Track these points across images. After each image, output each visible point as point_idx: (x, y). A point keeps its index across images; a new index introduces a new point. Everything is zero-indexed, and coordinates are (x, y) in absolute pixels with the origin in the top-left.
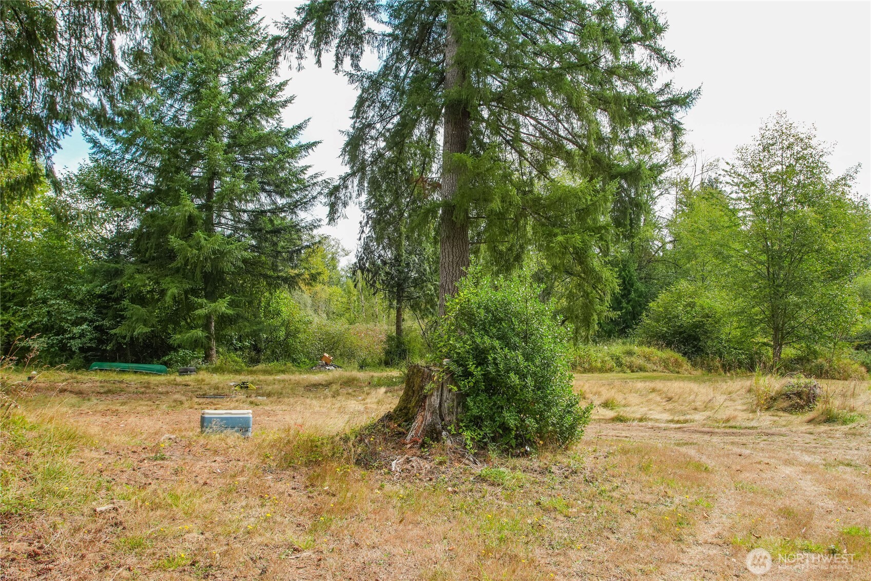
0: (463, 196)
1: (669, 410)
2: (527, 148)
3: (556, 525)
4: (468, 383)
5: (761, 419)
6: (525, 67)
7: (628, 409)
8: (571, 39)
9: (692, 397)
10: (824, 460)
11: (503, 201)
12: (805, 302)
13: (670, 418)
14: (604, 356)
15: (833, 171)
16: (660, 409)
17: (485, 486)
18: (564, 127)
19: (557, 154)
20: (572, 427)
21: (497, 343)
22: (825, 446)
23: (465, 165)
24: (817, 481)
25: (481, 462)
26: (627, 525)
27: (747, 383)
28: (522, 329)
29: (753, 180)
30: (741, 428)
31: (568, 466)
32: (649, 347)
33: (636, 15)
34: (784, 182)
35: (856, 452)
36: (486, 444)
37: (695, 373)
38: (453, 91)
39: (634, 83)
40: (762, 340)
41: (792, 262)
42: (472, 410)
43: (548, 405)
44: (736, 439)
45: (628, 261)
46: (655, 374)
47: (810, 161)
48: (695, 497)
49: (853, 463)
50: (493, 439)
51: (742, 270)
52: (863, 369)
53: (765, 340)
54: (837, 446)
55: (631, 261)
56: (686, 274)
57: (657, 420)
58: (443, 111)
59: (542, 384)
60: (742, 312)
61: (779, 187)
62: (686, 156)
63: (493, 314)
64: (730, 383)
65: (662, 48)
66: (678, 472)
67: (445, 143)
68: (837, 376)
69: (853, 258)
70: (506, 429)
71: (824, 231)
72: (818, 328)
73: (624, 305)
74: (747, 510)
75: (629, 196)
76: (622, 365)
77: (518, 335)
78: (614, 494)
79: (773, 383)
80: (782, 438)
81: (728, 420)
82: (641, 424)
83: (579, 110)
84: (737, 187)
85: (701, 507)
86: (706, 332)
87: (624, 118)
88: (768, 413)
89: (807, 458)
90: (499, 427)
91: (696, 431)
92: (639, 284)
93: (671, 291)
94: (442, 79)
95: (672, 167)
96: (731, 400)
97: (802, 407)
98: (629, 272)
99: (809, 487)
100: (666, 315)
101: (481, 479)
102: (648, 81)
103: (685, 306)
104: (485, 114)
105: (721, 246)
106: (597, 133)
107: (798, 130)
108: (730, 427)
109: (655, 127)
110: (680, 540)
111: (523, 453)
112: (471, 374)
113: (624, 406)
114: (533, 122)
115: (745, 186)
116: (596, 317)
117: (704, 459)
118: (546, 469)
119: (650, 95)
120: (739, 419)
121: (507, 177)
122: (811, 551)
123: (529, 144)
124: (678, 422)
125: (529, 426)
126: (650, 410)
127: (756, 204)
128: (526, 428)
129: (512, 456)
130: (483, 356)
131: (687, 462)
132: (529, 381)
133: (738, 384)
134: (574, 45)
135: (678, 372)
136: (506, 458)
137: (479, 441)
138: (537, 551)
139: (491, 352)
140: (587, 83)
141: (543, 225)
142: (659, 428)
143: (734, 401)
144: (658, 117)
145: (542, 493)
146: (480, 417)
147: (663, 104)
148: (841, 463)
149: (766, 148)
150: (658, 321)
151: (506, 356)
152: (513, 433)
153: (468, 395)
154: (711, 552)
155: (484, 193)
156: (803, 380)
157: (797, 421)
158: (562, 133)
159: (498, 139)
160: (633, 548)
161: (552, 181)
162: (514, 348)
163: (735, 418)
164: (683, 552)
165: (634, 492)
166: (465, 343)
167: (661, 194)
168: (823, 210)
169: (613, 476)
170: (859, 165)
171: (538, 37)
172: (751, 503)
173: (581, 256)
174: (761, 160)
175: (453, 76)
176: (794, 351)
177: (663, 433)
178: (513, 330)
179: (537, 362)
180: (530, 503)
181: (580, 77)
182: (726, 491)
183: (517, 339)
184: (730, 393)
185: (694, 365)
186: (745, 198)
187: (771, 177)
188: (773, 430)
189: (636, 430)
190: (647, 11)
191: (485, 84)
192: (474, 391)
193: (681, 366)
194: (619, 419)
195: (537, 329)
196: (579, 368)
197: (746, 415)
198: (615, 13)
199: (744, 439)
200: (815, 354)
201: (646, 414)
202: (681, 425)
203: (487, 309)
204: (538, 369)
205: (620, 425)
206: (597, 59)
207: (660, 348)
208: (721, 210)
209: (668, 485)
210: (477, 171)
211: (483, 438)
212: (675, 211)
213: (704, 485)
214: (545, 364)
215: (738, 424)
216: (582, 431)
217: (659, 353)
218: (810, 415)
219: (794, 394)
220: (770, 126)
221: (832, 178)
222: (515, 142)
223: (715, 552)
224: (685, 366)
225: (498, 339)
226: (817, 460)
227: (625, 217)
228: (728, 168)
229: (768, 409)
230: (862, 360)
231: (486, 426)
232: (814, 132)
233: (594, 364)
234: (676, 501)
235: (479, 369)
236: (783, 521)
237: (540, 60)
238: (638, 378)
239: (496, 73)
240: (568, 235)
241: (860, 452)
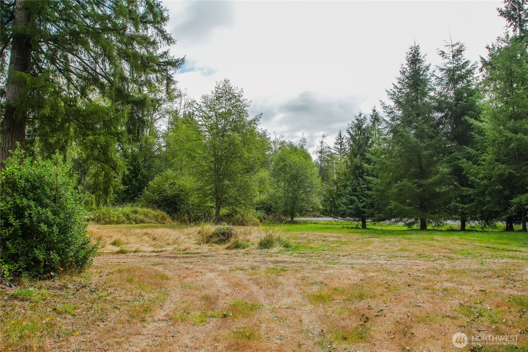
0: (22, 102)
1: (153, 245)
2: (74, 77)
3: (65, 321)
4: (9, 231)
5: (203, 248)
6: (75, 22)
7: (128, 245)
8: (109, 12)
9: (167, 237)
10: (230, 268)
11: (52, 109)
12: (232, 185)
13: (153, 250)
14: (119, 214)
15: (250, 116)
16: (148, 244)
17: (16, 302)
18: (100, 67)
19: (94, 84)
20: (85, 258)
21: (32, 203)
22: (232, 260)
23: (25, 81)
24: (224, 279)
25: (15, 285)
26: (113, 315)
27: (199, 228)
28: (52, 194)
29: (210, 115)
30: (192, 254)
31: (80, 283)
32: (147, 208)
33: (151, 7)
34: (226, 119)
35: (246, 263)
36: (20, 273)
37: (174, 223)
38: (20, 27)
39: (146, 48)
40: (210, 205)
41: (227, 162)
42: (10, 250)
43: (69, 244)
44: (188, 260)
45: (138, 156)
46: (150, 225)
47: (239, 108)
48: (158, 294)
49: (243, 268)
50: (27, 269)
51: (202, 165)
52: (258, 220)
53: (212, 205)
54: (238, 260)
55: (139, 156)
56: (171, 166)
57: (145, 252)
58: (11, 40)
59: (64, 230)
60: (201, 189)
61: (223, 121)
62: (176, 97)
63: (31, 184)
64: (189, 228)
65: (165, 30)
66: (151, 281)
67: (11, 63)
68: (246, 224)
69: (256, 163)
70: (36, 261)
71: (244, 147)
72: (238, 198)
73: (134, 182)
74: (185, 299)
75: (138, 116)
76: (130, 219)
77: (49, 198)
78: (108, 298)
79: (210, 228)
80: (212, 258)
81: (185, 250)
82: (135, 254)
83: (110, 58)
84: (201, 118)
85: (160, 300)
86: (181, 200)
87: (138, 67)
88: (207, 245)
89: (222, 268)
90: (32, 260)
91: (167, 257)
92: (143, 170)
93: (161, 175)
94: (12, 17)
95: (168, 102)
96: (189, 238)
97: (225, 241)
98: (138, 162)
99: (220, 282)
100: (158, 189)
101: (15, 297)
102: (154, 48)
103: (170, 185)
104: (44, 48)
105: (191, 150)
106: (120, 74)
107: (234, 91)
108: (187, 253)
109: (157, 76)
110: (144, 321)
111: (48, 277)
112: (11, 225)
113: (126, 244)
114: (79, 60)
115: (205, 118)
116: (112, 189)
117: (167, 272)
118: (64, 286)
119: (155, 57)
120: (192, 248)
121: (57, 93)
122: (215, 317)
123: (75, 74)
124: (157, 252)
125: (53, 259)
126: (142, 246)
127: (211, 128)
128: (50, 260)
129: (40, 279)
130: (22, 212)
131: (157, 274)
132: (55, 229)
133: (193, 230)
134: (110, 16)
135: (164, 223)
136: (35, 281)
137: (15, 271)
138: (48, 341)
139: (27, 209)
140: (118, 42)
141: (80, 128)
142: (145, 256)
143: (191, 239)
144: (159, 71)
145: (58, 302)
146: (17, 255)
147: (162, 64)
148: (238, 269)
149: (218, 98)
150: (153, 193)
151: (39, 212)
152: (42, 264)
153: (8, 240)
154: (161, 325)
155: (39, 102)
156: (226, 226)
157: (221, 249)
158: (98, 70)
159: (52, 67)
160: (114, 329)
161: (90, 100)
162: (46, 206)
163: (189, 248)
164: (144, 327)
165: (120, 295)
166: (7, 203)
167: (160, 117)
168: (244, 135)
169: (109, 287)
170: (262, 114)
171: (87, 5)
172: (188, 295)
173: (105, 149)
174: (214, 105)
175: (21, 17)
176: (226, 211)
177: (147, 259)
178: (46, 194)
179: (62, 216)
180: (49, 309)
181: (113, 38)
182: (176, 289)
183: (48, 201)
184: (189, 234)
185: (173, 219)
186: (205, 125)
187: (219, 114)
188: (209, 254)
189: (132, 258)
190: (157, 6)
191: (46, 28)
192: (13, 237)
193: (166, 219)
194: (122, 252)
195: (64, 194)
196: (102, 221)
197: (195, 246)
198: (138, 3)
199: (192, 260)
200: (236, 212)
201: (138, 248)
202: (158, 253)
203: (27, 180)
204: (62, 220)
205: (122, 256)
206: (125, 28)
207: (154, 209)
208: (192, 130)
209: (143, 289)
210: (34, 86)
211: (18, 269)
212: (168, 129)
213: (164, 287)
214: (68, 217)
215: (191, 251)
216: (92, 260)
217: (153, 212)
218: (228, 245)
219: (221, 234)
220: (221, 86)
221: (249, 119)
222: (66, 71)
223: (163, 324)
224: (168, 220)
225: (34, 200)
226: (226, 268)
227: (135, 128)
228: (198, 107)
229: (207, 242)
230: (258, 216)
231: (21, 261)
232: (242, 94)
233: (112, 219)
234: (146, 298)
235: (18, 221)
236: (203, 302)
237: (87, 21)
238: (139, 227)
239: (54, 22)
240: (97, 136)
241: (248, 263)
